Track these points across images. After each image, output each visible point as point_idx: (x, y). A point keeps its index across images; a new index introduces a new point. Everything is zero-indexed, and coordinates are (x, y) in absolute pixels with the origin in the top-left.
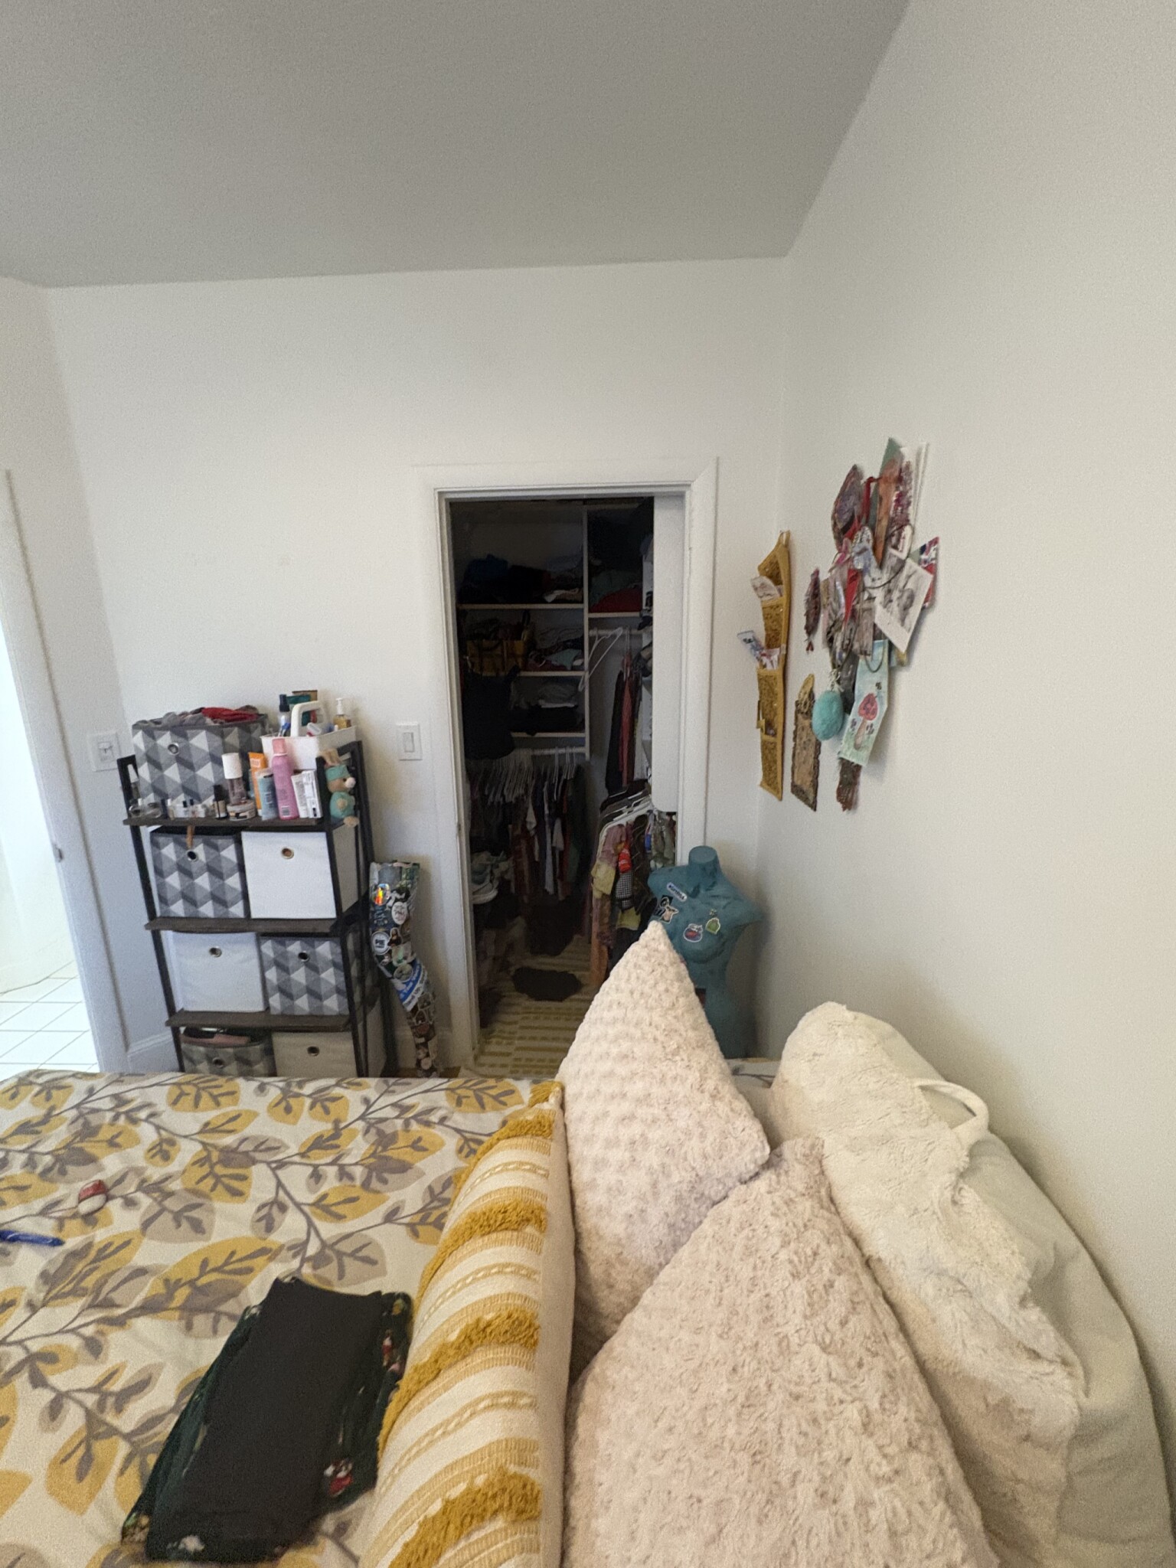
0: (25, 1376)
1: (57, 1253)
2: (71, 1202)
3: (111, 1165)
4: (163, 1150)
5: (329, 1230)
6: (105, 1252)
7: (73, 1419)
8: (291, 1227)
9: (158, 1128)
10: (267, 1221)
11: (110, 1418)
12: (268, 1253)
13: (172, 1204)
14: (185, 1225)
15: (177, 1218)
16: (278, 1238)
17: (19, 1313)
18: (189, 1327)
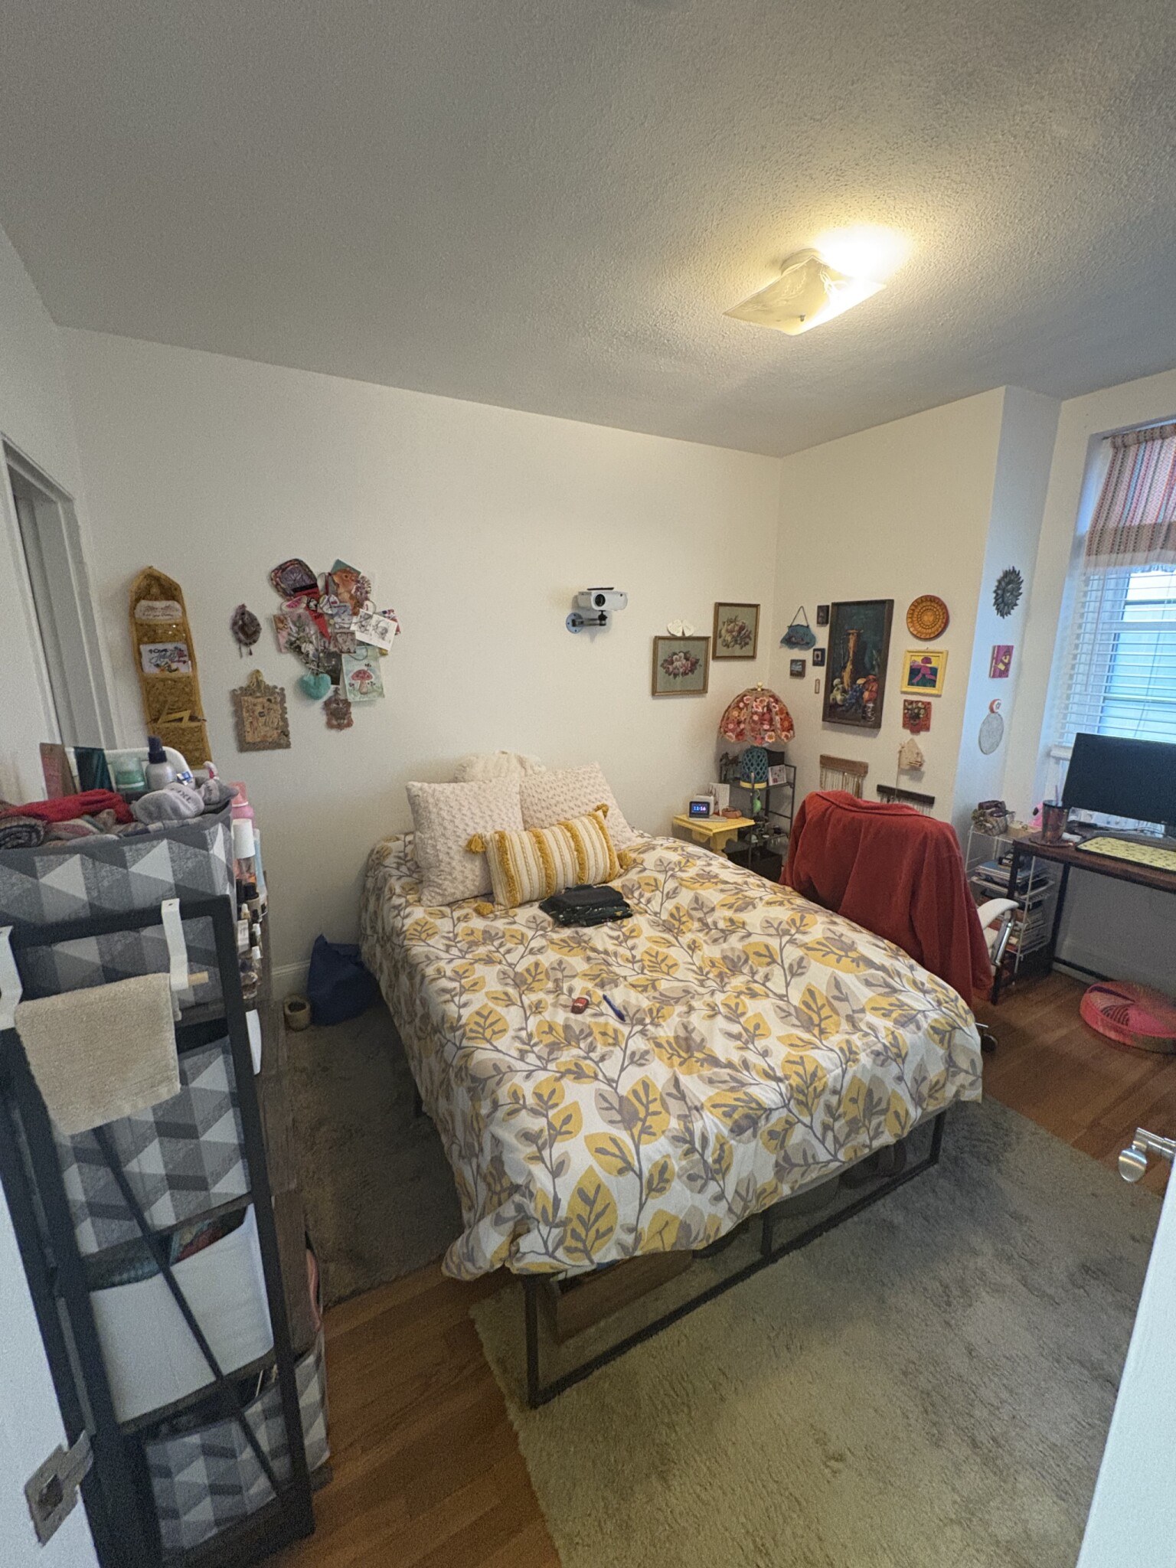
0: (637, 959)
1: (608, 994)
2: (589, 1011)
3: (561, 1017)
4: (538, 1008)
5: (530, 933)
6: (594, 978)
7: (630, 943)
8: (536, 944)
9: (527, 1019)
10: (541, 950)
11: (622, 937)
12: (552, 942)
13: (559, 975)
14: (563, 966)
15: (563, 971)
16: (544, 942)
17: (630, 979)
18: (589, 939)
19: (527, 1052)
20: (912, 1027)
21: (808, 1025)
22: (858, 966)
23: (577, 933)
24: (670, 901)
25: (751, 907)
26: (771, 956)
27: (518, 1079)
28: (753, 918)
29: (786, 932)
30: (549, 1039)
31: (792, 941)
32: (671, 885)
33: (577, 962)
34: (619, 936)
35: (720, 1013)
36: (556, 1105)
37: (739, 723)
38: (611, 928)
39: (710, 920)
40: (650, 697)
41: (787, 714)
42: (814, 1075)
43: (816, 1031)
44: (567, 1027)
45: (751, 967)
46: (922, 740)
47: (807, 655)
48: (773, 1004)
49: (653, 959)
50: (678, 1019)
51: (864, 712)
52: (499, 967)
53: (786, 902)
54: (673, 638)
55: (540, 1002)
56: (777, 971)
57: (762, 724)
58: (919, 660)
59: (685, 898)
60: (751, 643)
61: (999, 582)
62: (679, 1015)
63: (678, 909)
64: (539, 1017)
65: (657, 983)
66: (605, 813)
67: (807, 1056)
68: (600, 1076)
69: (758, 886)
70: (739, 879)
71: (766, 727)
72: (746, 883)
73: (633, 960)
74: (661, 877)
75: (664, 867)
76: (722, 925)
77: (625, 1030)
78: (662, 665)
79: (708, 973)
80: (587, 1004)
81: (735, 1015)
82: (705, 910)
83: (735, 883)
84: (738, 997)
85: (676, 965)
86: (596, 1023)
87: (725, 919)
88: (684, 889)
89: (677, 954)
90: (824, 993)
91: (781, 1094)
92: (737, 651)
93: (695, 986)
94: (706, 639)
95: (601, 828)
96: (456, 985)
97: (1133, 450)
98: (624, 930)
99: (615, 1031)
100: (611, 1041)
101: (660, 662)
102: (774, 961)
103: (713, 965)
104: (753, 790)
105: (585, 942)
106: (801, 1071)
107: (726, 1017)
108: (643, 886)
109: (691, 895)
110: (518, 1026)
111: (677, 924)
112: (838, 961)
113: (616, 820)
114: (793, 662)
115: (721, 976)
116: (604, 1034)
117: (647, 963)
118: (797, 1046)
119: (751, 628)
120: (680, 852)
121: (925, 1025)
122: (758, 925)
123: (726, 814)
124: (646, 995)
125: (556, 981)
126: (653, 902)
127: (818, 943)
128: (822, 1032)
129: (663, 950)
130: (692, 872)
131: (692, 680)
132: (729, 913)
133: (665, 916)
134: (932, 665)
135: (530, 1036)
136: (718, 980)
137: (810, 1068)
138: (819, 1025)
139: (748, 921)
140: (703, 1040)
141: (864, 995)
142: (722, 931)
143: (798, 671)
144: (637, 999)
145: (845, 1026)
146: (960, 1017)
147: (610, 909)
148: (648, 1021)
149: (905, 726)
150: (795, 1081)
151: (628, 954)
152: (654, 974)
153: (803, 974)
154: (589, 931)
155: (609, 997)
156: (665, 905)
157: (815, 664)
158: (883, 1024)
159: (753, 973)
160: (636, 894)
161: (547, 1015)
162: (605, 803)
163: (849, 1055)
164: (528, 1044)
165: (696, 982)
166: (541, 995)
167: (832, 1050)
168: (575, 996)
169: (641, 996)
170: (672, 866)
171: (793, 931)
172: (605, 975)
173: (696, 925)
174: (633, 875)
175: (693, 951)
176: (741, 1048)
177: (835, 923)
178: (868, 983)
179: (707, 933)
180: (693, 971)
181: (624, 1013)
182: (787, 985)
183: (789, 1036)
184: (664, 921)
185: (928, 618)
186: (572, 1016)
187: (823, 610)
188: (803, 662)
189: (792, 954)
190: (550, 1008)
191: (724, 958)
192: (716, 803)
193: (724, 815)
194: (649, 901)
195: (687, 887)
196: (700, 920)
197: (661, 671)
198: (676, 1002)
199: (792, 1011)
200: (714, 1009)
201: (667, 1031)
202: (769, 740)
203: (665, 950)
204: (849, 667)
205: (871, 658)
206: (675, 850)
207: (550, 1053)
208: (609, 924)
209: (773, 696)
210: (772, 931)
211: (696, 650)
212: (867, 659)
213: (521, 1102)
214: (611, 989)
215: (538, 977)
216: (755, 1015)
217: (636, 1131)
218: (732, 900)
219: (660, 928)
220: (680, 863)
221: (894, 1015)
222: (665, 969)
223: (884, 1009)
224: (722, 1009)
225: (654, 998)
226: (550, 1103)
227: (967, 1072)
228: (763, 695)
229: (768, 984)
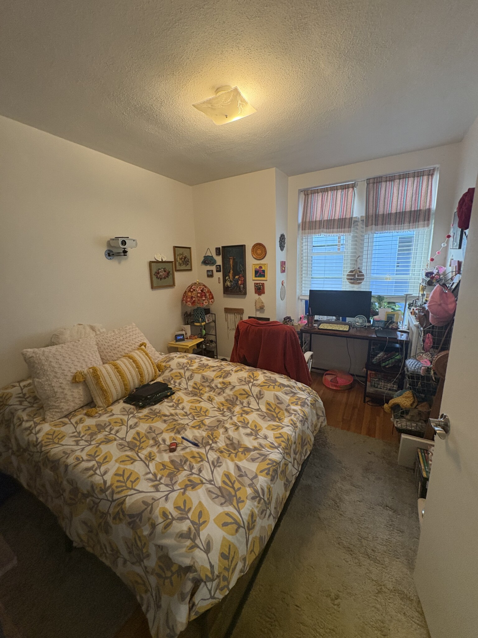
0: (188, 413)
1: (183, 435)
2: (179, 449)
3: (166, 457)
4: (150, 457)
5: (125, 418)
6: (172, 430)
7: (180, 406)
8: (131, 422)
9: (148, 466)
10: (136, 425)
11: (175, 405)
12: (140, 418)
13: (154, 435)
14: (153, 429)
15: (154, 432)
16: (136, 420)
17: (190, 425)
18: (160, 411)
19: (158, 485)
20: (306, 406)
21: (273, 418)
22: (281, 387)
23: (152, 410)
24: (190, 381)
25: (229, 375)
26: (247, 394)
27: (162, 504)
28: (233, 379)
29: (249, 382)
30: (166, 472)
31: (253, 385)
32: (188, 374)
33: (160, 425)
34: (173, 405)
35: (240, 426)
36: (190, 509)
37: (192, 297)
38: (168, 402)
39: (213, 385)
40: (151, 290)
41: (211, 292)
42: (288, 439)
43: (277, 420)
44: (172, 462)
45: (240, 401)
46: (262, 297)
47: (214, 268)
48: (257, 414)
49: (196, 411)
50: (223, 436)
51: (239, 289)
52: (115, 443)
53: (243, 369)
54: (157, 262)
55: (150, 453)
56: (252, 399)
57: (202, 297)
58: (258, 267)
59: (197, 378)
60: (189, 264)
61: (280, 238)
62: (223, 434)
63: (195, 384)
64: (154, 462)
65: (203, 422)
66: (145, 346)
67: (282, 432)
68: (204, 481)
69: (227, 365)
70: (219, 365)
71: (204, 298)
72: (222, 365)
73: (186, 414)
74: (182, 371)
75: (181, 366)
76: (219, 386)
77: (202, 451)
78: (154, 275)
79: (223, 409)
80: (176, 445)
81: (245, 425)
82: (209, 381)
83: (217, 366)
84: (242, 416)
85: (207, 410)
86: (185, 453)
87: (220, 383)
88: (195, 374)
89: (205, 405)
90: (274, 402)
91: (281, 454)
92: (183, 267)
93: (221, 418)
94: (172, 262)
95: (147, 354)
96: (94, 463)
97: (310, 196)
98: (174, 401)
99: (198, 453)
100: (199, 460)
101: (153, 273)
102: (249, 395)
103: (223, 405)
104: (201, 326)
105: (158, 413)
106: (283, 439)
107: (242, 427)
108: (174, 378)
109: (200, 376)
110: (144, 473)
111: (198, 391)
112: (274, 388)
113: (150, 348)
114: (208, 271)
115: (229, 409)
116: (193, 457)
117: (194, 414)
118: (275, 429)
119: (189, 258)
120: (186, 358)
121: (309, 404)
122: (236, 381)
123: (191, 338)
124: (202, 429)
125: (153, 439)
126: (182, 384)
127: (264, 383)
128: (280, 419)
129: (197, 405)
130: (195, 366)
131: (169, 280)
132: (221, 380)
133: (190, 389)
134: (263, 269)
135: (155, 475)
136: (229, 411)
137: (286, 437)
138: (277, 417)
139: (231, 381)
140: (239, 442)
141: (286, 398)
142: (221, 388)
143: (210, 275)
144: (199, 433)
145: (286, 414)
146: (316, 396)
147: (164, 393)
148: (211, 442)
149: (256, 293)
150: (283, 445)
151: (182, 412)
152: (200, 418)
153: (263, 397)
154: (157, 407)
155: (185, 437)
156: (189, 384)
157: (217, 271)
158: (297, 408)
159: (242, 403)
160: (172, 382)
161: (158, 459)
162: (143, 341)
163: (294, 425)
164: (156, 480)
165: (220, 415)
166: (149, 449)
167: (288, 426)
168: (168, 442)
169: (200, 431)
170: (185, 365)
171: (252, 381)
172: (177, 427)
173: (207, 389)
174: (167, 374)
175: (211, 401)
176: (255, 439)
177: (265, 373)
178: (286, 394)
179: (214, 391)
180: (216, 410)
181: (197, 442)
182: (258, 404)
183: (269, 426)
184: (191, 391)
185: (259, 252)
186: (171, 454)
187: (218, 249)
188: (212, 271)
189: (255, 390)
190: (158, 455)
191: (227, 400)
192: (186, 334)
193: (190, 339)
194: (180, 384)
195: (196, 373)
196: (208, 386)
197: (154, 278)
198: (217, 428)
199: (266, 415)
200: (236, 425)
201: (221, 443)
202: (205, 304)
203: (199, 405)
204: (231, 272)
205: (240, 268)
206: (183, 357)
207: (171, 480)
208: (166, 400)
209: (204, 285)
210: (243, 383)
211: (168, 267)
212: (238, 269)
213: (170, 517)
214: (184, 433)
215: (142, 440)
216: (253, 422)
217: (235, 503)
218: (220, 374)
219: (191, 395)
220: (188, 363)
221: (299, 403)
222: (203, 414)
223: (295, 402)
224: (239, 424)
225: (206, 429)
226: (186, 509)
227: (322, 416)
228: (200, 285)
229: (250, 406)
